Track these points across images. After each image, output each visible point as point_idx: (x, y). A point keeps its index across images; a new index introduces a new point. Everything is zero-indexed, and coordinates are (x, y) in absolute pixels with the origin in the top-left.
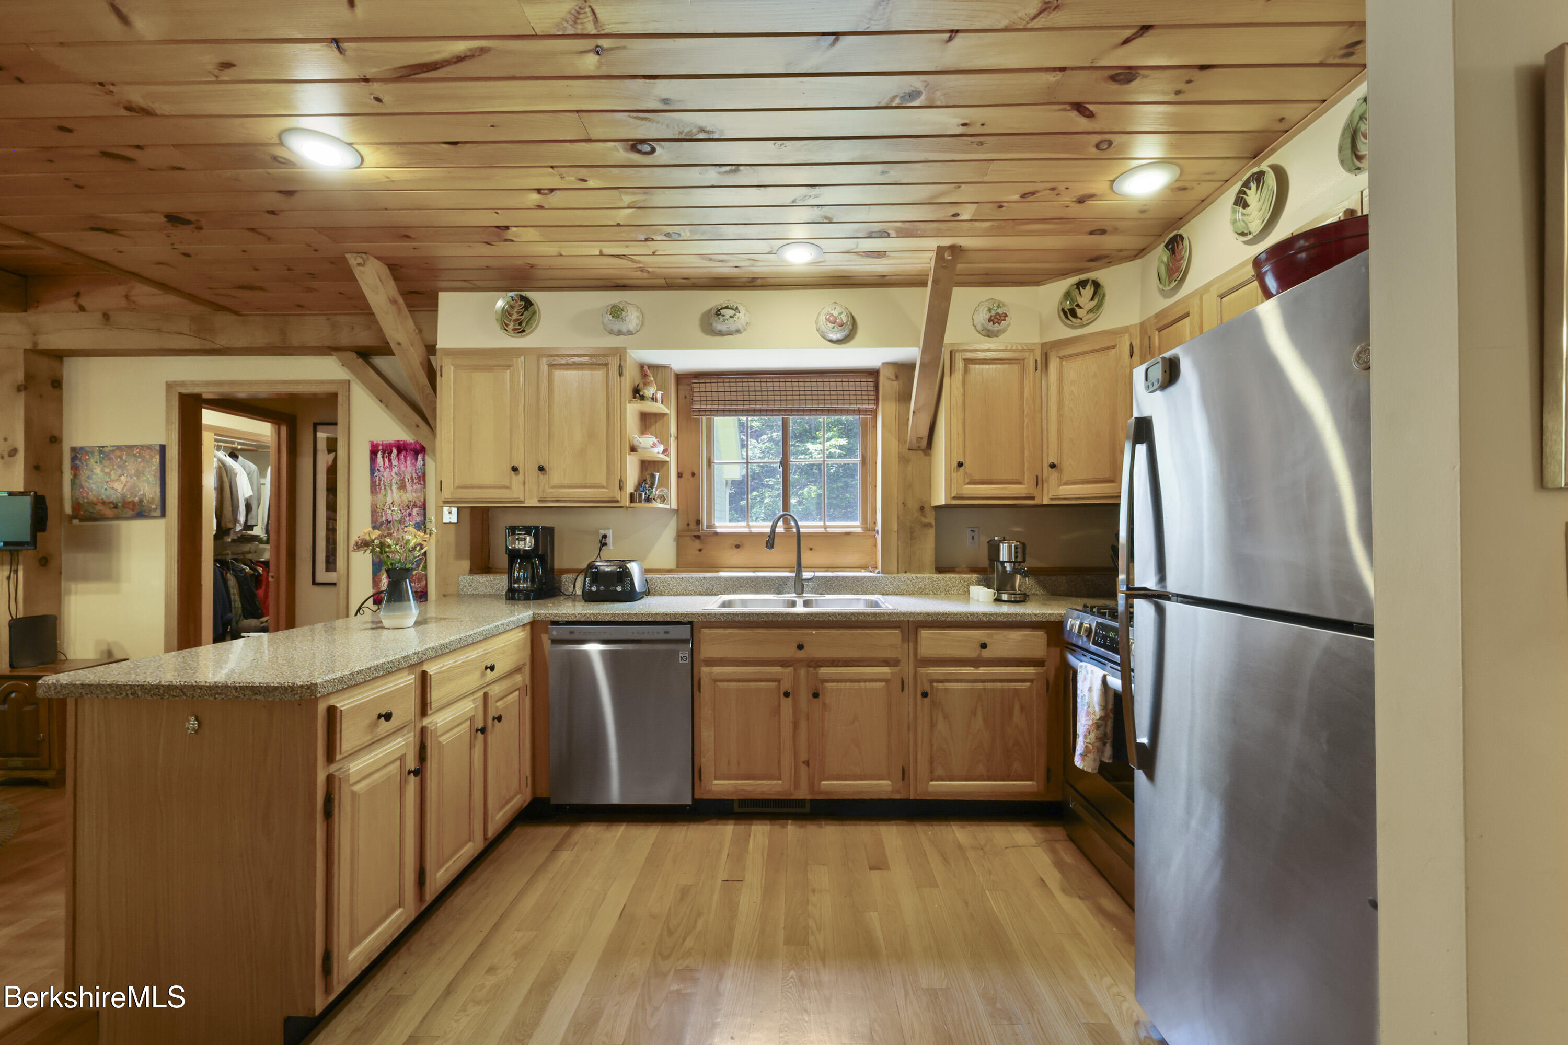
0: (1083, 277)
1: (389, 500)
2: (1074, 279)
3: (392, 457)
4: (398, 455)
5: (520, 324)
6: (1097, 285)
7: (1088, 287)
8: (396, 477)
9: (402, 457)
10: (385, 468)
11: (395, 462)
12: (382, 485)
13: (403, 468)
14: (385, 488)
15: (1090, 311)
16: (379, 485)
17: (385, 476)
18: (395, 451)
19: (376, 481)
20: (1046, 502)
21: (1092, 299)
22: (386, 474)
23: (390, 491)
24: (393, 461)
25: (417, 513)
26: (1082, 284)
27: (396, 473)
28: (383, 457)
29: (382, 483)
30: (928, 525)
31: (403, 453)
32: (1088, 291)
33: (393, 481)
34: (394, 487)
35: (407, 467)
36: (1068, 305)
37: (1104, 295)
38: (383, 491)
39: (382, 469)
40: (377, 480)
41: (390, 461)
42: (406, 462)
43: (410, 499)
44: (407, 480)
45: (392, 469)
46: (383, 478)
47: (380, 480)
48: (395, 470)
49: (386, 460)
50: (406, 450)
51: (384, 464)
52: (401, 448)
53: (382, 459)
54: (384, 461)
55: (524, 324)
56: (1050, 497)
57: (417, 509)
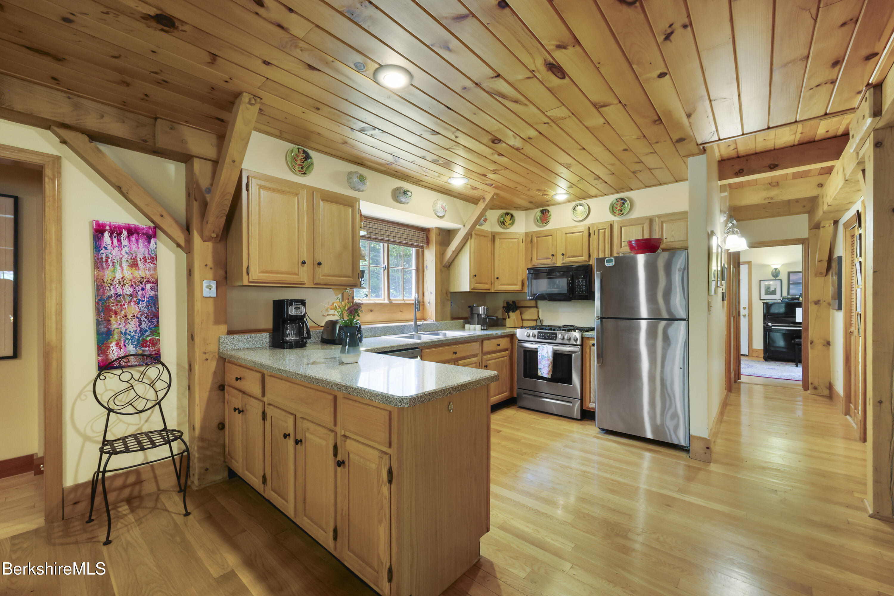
0: (508, 211)
1: (119, 276)
2: (505, 211)
3: (122, 238)
4: (128, 237)
5: (302, 168)
6: (512, 216)
7: (509, 215)
8: (126, 256)
9: (134, 239)
10: (114, 248)
11: (125, 242)
12: (110, 262)
13: (134, 248)
14: (113, 265)
15: (509, 224)
16: (107, 261)
17: (114, 254)
18: (125, 233)
19: (102, 258)
20: (493, 291)
21: (510, 220)
22: (114, 253)
23: (118, 268)
24: (122, 241)
25: (151, 288)
26: (507, 214)
27: (126, 252)
28: (111, 236)
29: (110, 260)
30: (448, 300)
31: (135, 236)
32: (509, 217)
33: (123, 259)
34: (125, 265)
35: (138, 248)
36: (502, 220)
37: (515, 220)
38: (111, 267)
39: (109, 247)
40: (104, 256)
41: (119, 241)
42: (137, 243)
43: (144, 276)
44: (139, 259)
45: (122, 249)
46: (111, 256)
47: (107, 257)
48: (126, 249)
49: (115, 240)
50: (138, 234)
51: (112, 243)
52: (132, 231)
53: (109, 238)
54: (112, 240)
55: (304, 169)
56: (495, 289)
57: (151, 285)
